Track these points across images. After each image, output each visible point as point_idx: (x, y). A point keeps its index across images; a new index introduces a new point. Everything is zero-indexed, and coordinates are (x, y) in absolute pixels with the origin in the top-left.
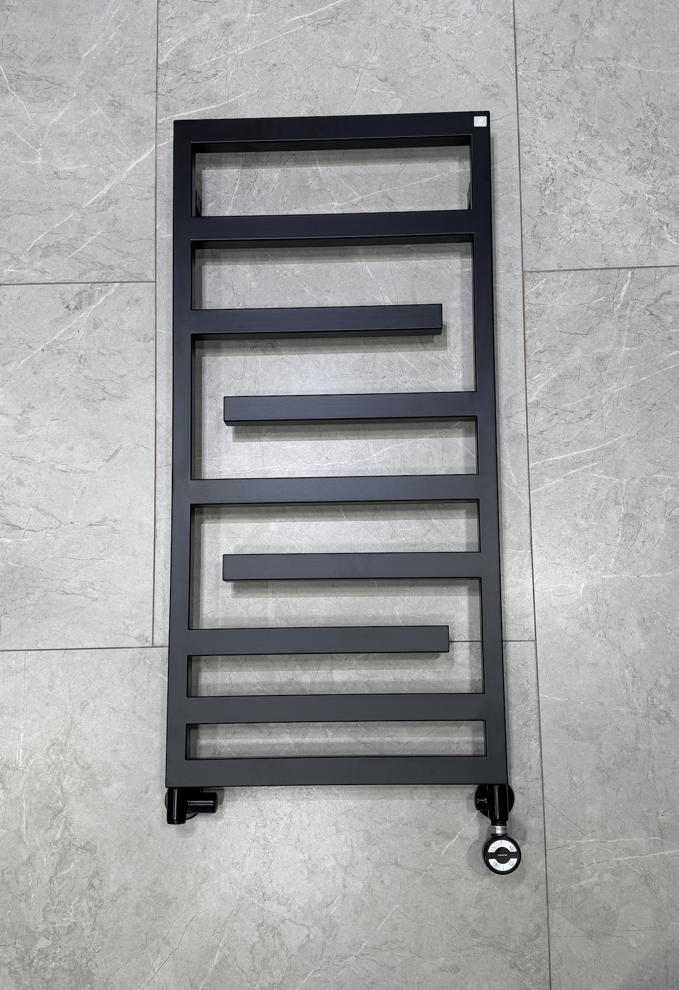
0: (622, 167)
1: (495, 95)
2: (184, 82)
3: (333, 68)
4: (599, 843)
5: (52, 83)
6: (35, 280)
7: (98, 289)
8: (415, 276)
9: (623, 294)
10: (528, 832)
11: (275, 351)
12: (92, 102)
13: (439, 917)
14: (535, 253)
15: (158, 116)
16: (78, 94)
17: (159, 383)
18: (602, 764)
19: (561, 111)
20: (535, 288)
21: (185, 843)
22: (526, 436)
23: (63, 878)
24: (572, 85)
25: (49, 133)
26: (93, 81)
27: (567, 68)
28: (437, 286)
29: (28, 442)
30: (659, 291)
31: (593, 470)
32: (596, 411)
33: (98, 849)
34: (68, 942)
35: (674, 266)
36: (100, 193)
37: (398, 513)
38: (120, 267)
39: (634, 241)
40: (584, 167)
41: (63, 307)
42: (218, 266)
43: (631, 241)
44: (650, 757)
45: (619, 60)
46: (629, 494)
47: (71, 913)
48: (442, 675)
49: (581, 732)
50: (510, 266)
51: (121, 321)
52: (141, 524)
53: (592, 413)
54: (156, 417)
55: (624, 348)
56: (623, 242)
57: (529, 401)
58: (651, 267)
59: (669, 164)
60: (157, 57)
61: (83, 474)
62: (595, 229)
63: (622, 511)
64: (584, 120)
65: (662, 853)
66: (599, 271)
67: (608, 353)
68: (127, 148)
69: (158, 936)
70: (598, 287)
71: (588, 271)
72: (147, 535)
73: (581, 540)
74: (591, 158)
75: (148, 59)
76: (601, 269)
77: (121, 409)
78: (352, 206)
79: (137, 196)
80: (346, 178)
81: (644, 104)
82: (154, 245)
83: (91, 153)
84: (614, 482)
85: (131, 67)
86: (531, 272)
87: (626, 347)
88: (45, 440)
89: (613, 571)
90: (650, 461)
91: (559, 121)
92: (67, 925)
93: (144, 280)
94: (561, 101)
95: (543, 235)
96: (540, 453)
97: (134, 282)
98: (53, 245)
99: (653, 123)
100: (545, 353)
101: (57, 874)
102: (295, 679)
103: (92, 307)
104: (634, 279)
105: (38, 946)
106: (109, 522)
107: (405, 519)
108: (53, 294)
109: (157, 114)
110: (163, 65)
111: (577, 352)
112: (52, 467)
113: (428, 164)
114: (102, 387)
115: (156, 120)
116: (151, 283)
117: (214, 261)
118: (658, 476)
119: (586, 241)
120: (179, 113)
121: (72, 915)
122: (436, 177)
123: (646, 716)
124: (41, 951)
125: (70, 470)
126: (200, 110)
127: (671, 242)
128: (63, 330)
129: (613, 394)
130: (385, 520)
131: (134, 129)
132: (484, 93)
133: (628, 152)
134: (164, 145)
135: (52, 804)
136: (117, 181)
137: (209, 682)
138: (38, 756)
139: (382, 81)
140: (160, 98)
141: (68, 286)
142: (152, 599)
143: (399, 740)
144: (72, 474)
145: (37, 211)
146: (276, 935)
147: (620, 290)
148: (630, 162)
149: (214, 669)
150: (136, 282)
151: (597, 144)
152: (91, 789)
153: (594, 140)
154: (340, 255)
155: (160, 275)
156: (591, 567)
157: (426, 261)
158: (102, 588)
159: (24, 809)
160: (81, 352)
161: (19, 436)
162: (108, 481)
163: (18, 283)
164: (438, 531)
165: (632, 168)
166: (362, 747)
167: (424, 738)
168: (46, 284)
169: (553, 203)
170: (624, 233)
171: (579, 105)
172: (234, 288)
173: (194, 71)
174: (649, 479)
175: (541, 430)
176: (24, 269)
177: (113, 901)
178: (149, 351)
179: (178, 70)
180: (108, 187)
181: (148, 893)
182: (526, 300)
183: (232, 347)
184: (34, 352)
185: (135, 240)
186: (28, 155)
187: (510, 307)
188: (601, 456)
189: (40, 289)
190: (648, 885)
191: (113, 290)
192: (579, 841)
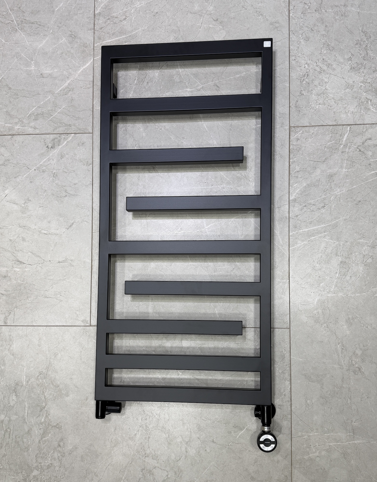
0: (346, 68)
1: (277, 28)
2: (108, 23)
3: (189, 14)
4: (320, 435)
5: (39, 25)
6: (31, 132)
7: (63, 137)
8: (230, 130)
9: (344, 139)
10: (282, 428)
11: (155, 171)
12: (60, 35)
13: (235, 469)
14: (297, 116)
15: (95, 42)
16: (53, 31)
17: (94, 188)
18: (323, 394)
19: (313, 36)
20: (296, 136)
21: (106, 426)
22: (288, 218)
23: (45, 441)
24: (320, 21)
25: (38, 53)
26: (61, 23)
27: (317, 12)
28: (242, 135)
29: (28, 219)
30: (364, 138)
31: (324, 237)
32: (327, 205)
33: (62, 428)
34: (48, 472)
35: (374, 124)
36: (64, 85)
37: (218, 258)
38: (74, 125)
39: (352, 109)
40: (325, 68)
41: (45, 147)
42: (126, 125)
43: (350, 110)
44: (349, 391)
45: (347, 6)
46: (344, 250)
47: (49, 459)
48: (239, 345)
49: (312, 377)
50: (283, 124)
51: (75, 155)
52: (85, 262)
53: (325, 205)
54: (92, 206)
55: (344, 170)
56: (346, 110)
57: (290, 199)
58: (361, 124)
59: (373, 66)
60: (95, 9)
61: (55, 236)
62: (330, 103)
63: (340, 259)
64: (326, 41)
65: (354, 442)
66: (332, 126)
67: (335, 172)
68: (78, 60)
69: (92, 472)
70: (331, 135)
71: (326, 127)
72: (88, 268)
73: (316, 275)
74: (329, 63)
75: (90, 11)
76: (333, 125)
77: (74, 201)
78: (197, 91)
79: (83, 86)
80: (194, 75)
81: (361, 31)
82: (92, 113)
83: (60, 64)
84: (336, 244)
85: (81, 15)
86: (294, 127)
87: (345, 169)
88: (36, 217)
89: (333, 292)
90: (356, 232)
91: (312, 42)
92: (47, 464)
93: (87, 132)
94: (313, 31)
95: (301, 106)
96: (296, 227)
97: (82, 133)
98: (40, 114)
99: (365, 42)
100: (300, 172)
101: (42, 439)
102: (163, 345)
103: (60, 147)
104: (351, 131)
105: (33, 474)
106: (68, 261)
107: (222, 262)
108: (40, 140)
109: (94, 42)
110: (98, 14)
111: (318, 171)
112: (40, 232)
113: (239, 67)
114: (65, 190)
115: (94, 45)
116: (91, 134)
117: (123, 122)
118: (360, 240)
119: (325, 110)
120: (106, 41)
121: (49, 460)
122: (243, 74)
123: (348, 370)
124: (34, 477)
125: (49, 233)
126: (117, 38)
127: (373, 110)
128: (45, 159)
129: (337, 196)
130: (211, 262)
131: (82, 50)
132: (271, 26)
133: (350, 59)
134: (98, 59)
135: (40, 404)
136: (73, 79)
137: (119, 345)
138: (33, 380)
139: (215, 21)
140: (96, 32)
141: (48, 135)
142: (90, 301)
143: (216, 378)
144: (50, 236)
145: (31, 95)
146: (151, 475)
147: (343, 137)
148: (351, 65)
149: (121, 338)
150: (83, 133)
151: (333, 55)
152: (59, 397)
153: (331, 53)
154: (190, 118)
155: (95, 129)
156: (322, 290)
157: (236, 121)
158: (65, 295)
159: (26, 406)
160: (54, 171)
161: (23, 215)
162: (68, 240)
163: (22, 134)
164: (239, 268)
165: (352, 69)
166: (196, 381)
167: (229, 377)
168: (36, 134)
169: (307, 88)
170: (346, 105)
171: (324, 33)
172: (134, 136)
173: (114, 17)
174: (355, 242)
175: (297, 215)
176: (25, 126)
177: (70, 454)
178: (89, 171)
179: (106, 17)
180: (68, 82)
181: (87, 451)
182: (291, 143)
183: (132, 169)
184: (31, 171)
185: (82, 111)
186: (27, 65)
187: (282, 147)
188: (329, 229)
189: (34, 137)
190: (345, 458)
191: (71, 138)
192: (309, 434)
